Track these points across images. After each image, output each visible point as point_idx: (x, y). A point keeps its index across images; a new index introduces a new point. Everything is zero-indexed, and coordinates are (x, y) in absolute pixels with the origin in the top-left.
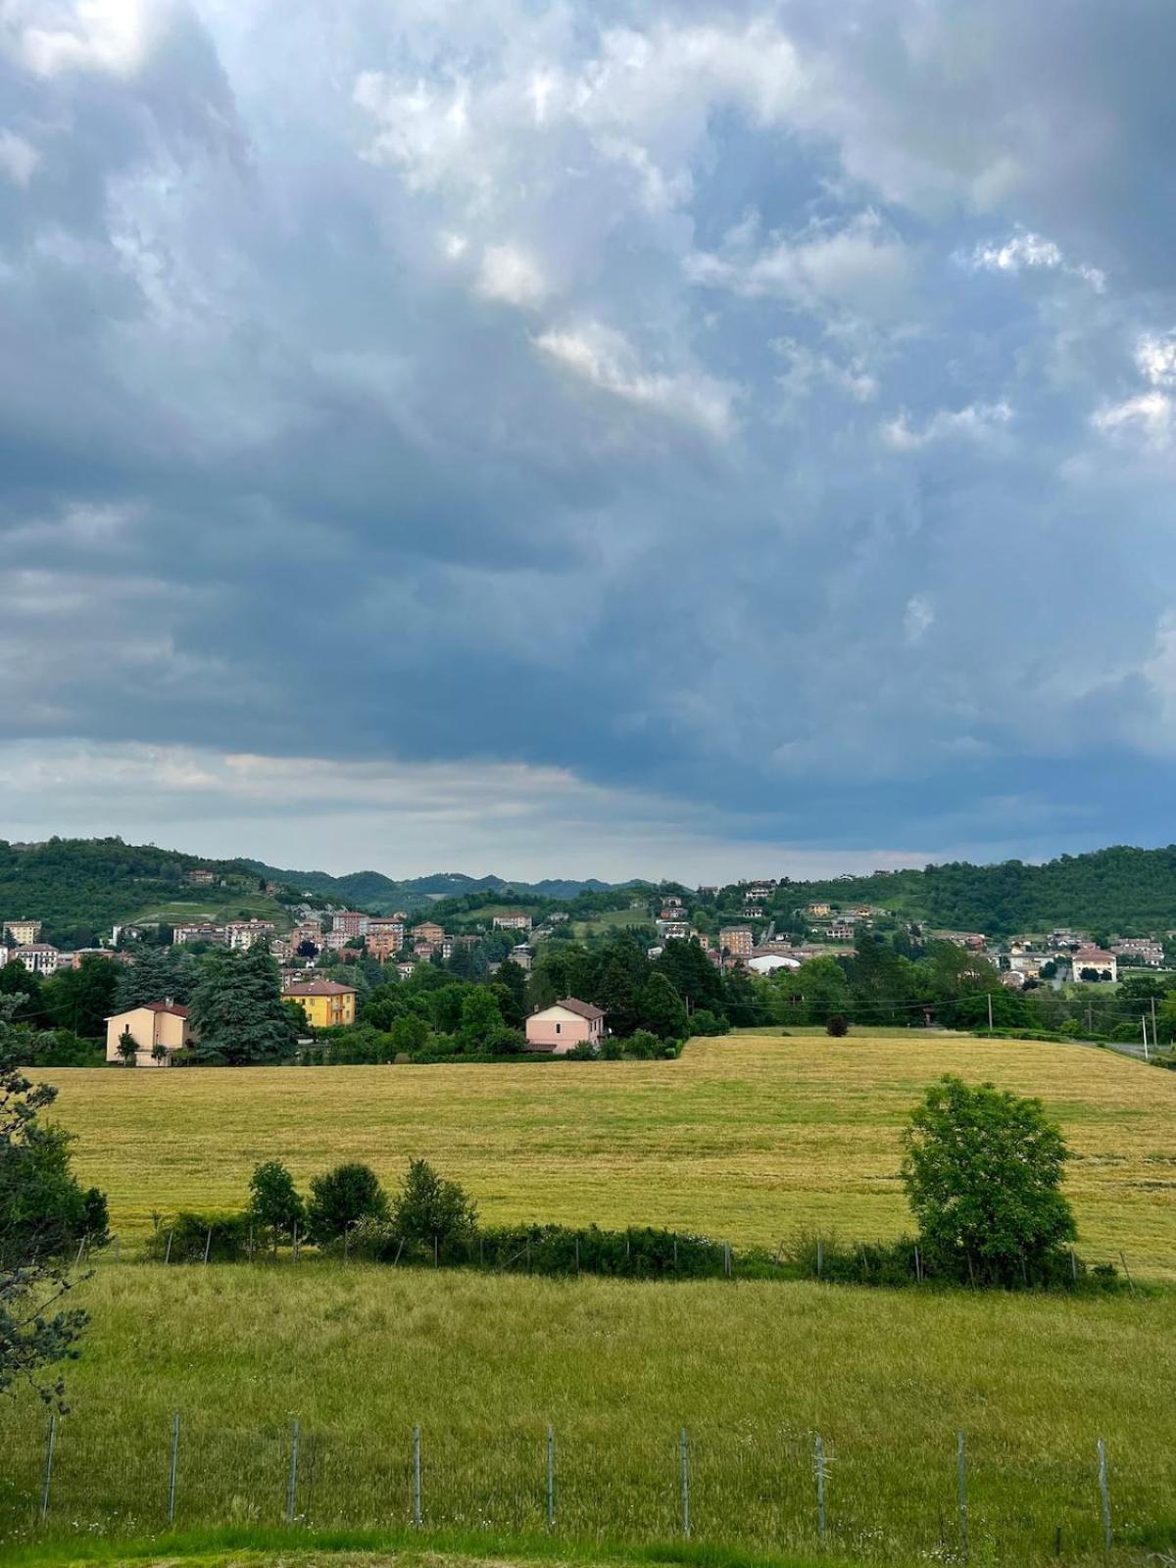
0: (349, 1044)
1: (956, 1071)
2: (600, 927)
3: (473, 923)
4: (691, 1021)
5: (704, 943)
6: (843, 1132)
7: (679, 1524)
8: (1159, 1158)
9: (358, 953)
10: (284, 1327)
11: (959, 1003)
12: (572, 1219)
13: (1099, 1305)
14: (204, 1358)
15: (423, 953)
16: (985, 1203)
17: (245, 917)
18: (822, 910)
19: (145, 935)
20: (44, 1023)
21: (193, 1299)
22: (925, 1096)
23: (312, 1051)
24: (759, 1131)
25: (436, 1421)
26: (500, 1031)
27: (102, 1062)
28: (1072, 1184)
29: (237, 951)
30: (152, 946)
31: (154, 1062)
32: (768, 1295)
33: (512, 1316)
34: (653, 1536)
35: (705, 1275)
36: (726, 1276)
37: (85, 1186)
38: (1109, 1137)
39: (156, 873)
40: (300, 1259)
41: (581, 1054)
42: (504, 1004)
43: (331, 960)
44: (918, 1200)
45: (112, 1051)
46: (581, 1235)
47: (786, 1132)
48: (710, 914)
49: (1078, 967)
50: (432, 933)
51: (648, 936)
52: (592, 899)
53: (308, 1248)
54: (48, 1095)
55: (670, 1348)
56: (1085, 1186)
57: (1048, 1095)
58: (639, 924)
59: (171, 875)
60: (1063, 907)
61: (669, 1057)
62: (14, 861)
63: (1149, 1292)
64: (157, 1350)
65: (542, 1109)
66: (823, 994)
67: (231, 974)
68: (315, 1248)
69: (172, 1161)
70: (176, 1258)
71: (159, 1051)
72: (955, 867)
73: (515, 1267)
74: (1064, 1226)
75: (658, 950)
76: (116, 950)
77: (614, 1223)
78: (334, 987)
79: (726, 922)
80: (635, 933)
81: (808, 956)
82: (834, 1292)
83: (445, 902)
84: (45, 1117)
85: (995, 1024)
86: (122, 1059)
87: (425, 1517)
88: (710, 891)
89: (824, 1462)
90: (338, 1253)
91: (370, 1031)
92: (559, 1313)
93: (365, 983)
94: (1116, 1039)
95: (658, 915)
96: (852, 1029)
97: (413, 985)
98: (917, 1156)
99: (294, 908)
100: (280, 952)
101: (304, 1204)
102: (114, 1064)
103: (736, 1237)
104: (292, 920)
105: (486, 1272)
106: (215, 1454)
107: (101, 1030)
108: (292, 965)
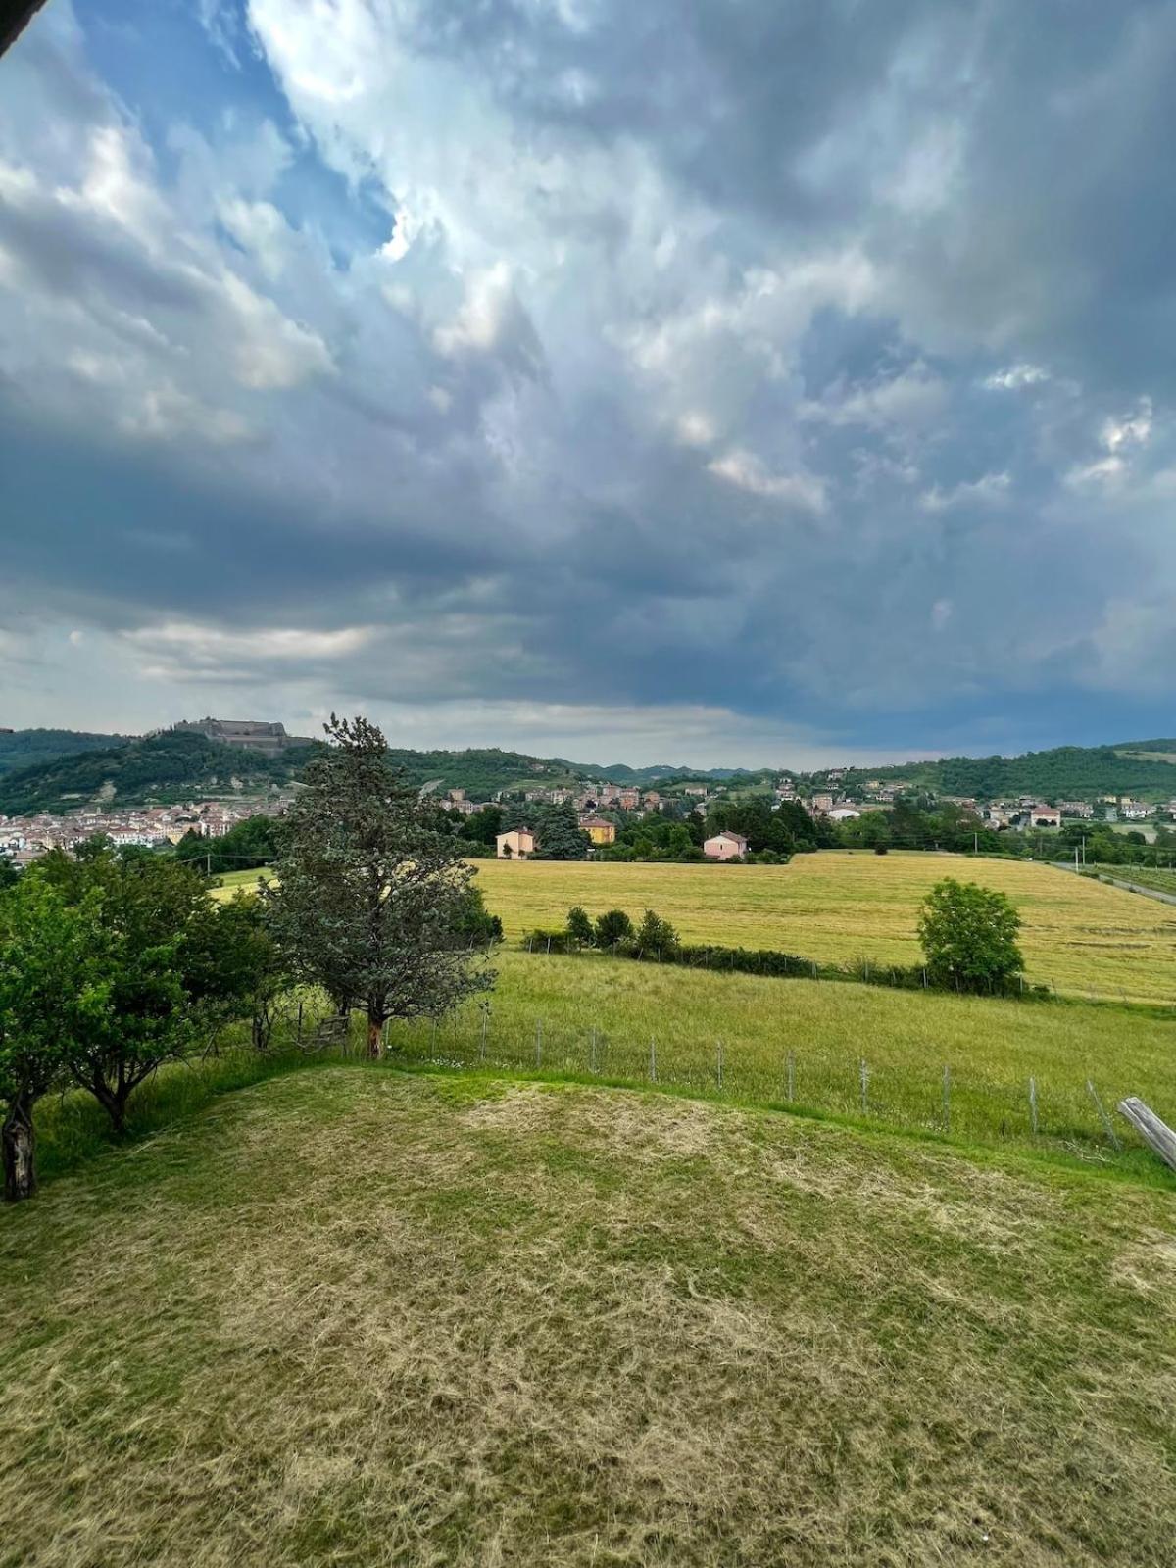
0: (613, 851)
1: (953, 876)
2: (744, 794)
3: (675, 792)
4: (795, 844)
5: (804, 803)
6: (882, 906)
7: (786, 1095)
8: (1081, 929)
9: (615, 806)
10: (586, 987)
11: (957, 838)
12: (730, 944)
13: (1036, 1007)
14: (550, 997)
15: (649, 807)
16: (968, 949)
17: (560, 787)
18: (874, 785)
19: (513, 796)
20: (469, 838)
21: (543, 970)
22: (933, 889)
23: (595, 855)
24: (834, 904)
25: (661, 1035)
26: (690, 847)
27: (495, 857)
28: (1023, 941)
29: (556, 804)
30: (516, 801)
31: (520, 858)
32: (837, 989)
33: (698, 989)
34: (772, 1099)
35: (802, 976)
36: (812, 977)
37: (492, 915)
38: (1050, 915)
39: (516, 766)
40: (593, 954)
41: (734, 860)
42: (692, 834)
43: (602, 810)
44: (926, 944)
45: (500, 852)
46: (734, 952)
47: (849, 905)
48: (808, 787)
49: (1034, 819)
50: (654, 796)
51: (772, 800)
52: (740, 780)
53: (596, 949)
54: (475, 870)
55: (782, 1012)
56: (1032, 942)
57: (1011, 891)
58: (766, 792)
59: (523, 766)
60: (1027, 782)
61: (782, 863)
62: (451, 760)
63: (1069, 1002)
64: (527, 991)
65: (714, 888)
66: (873, 831)
67: (553, 816)
68: (599, 950)
69: (530, 905)
70: (534, 950)
71: (522, 853)
72: (958, 760)
73: (699, 966)
74: (1017, 963)
75: (777, 807)
76: (500, 803)
77: (752, 947)
78: (605, 823)
79: (816, 792)
80: (764, 797)
81: (865, 810)
82: (875, 990)
83: (660, 780)
84: (473, 882)
85: (979, 849)
86: (505, 856)
87: (657, 1077)
88: (808, 774)
89: (866, 1074)
90: (611, 953)
91: (623, 845)
92: (723, 989)
93: (620, 822)
94: (1058, 860)
95: (777, 788)
96: (889, 851)
97: (647, 822)
98: (927, 921)
99: (583, 783)
100: (578, 805)
101: (593, 928)
102: (501, 858)
103: (820, 958)
104: (583, 788)
105: (684, 968)
106: (557, 1039)
107: (495, 842)
108: (584, 811)
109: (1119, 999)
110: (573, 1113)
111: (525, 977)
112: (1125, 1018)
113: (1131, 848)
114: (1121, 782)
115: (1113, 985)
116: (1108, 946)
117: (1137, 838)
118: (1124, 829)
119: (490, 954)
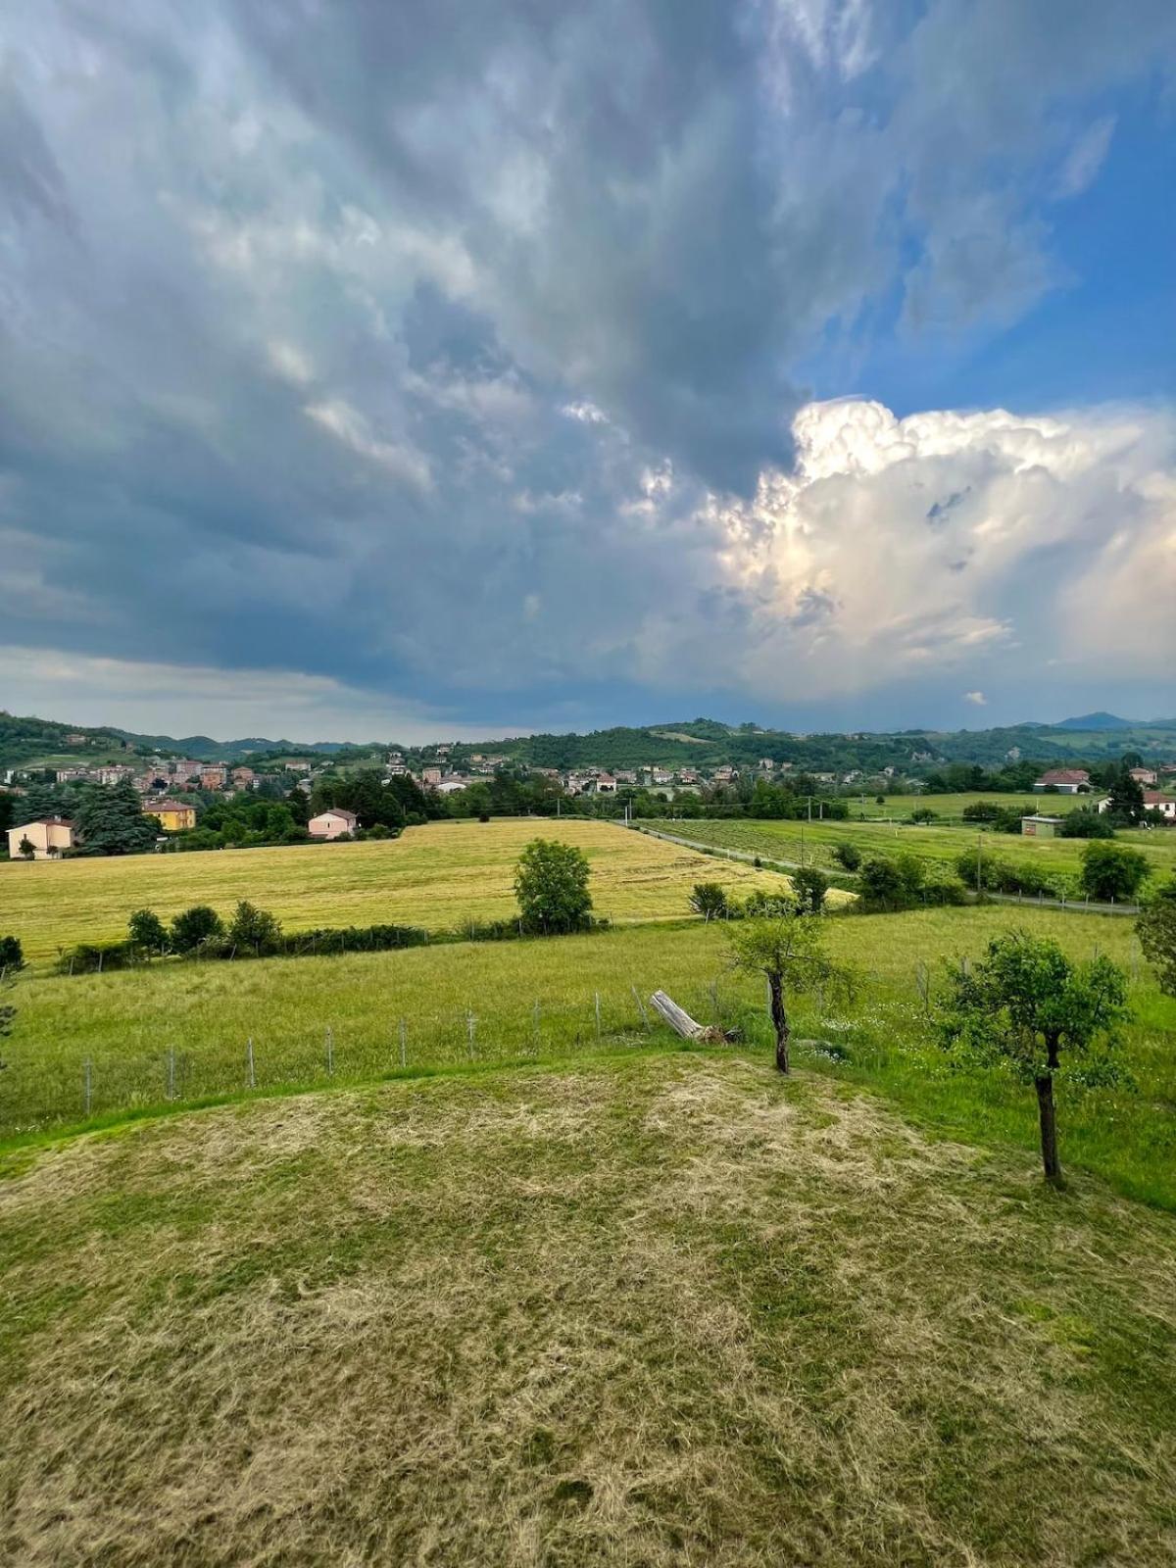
0: (193, 839)
1: (541, 836)
2: (353, 769)
3: (273, 767)
4: (406, 818)
5: (414, 776)
6: (486, 869)
7: (400, 1062)
8: (628, 870)
9: (196, 785)
10: (159, 1002)
11: (544, 804)
12: (339, 925)
13: (600, 937)
14: (106, 1024)
15: (241, 785)
16: (553, 897)
17: (112, 764)
18: (478, 758)
19: (34, 776)
21: (92, 993)
22: (526, 849)
23: (167, 844)
24: (444, 872)
25: (260, 1036)
26: (292, 828)
27: (7, 858)
28: (592, 885)
29: (107, 785)
30: (40, 783)
31: (50, 856)
32: (447, 951)
33: (305, 978)
34: (385, 1070)
35: (414, 945)
36: (424, 944)
38: (609, 862)
39: (39, 735)
40: (167, 963)
41: (344, 838)
42: (294, 813)
43: (176, 791)
44: (522, 898)
45: (14, 849)
46: (345, 933)
47: (455, 872)
48: (417, 761)
49: (599, 785)
50: (246, 773)
51: (382, 774)
52: (348, 754)
53: (173, 956)
55: (395, 983)
56: (597, 885)
57: (583, 845)
58: (376, 767)
59: (51, 737)
60: (594, 756)
61: (394, 837)
63: (622, 928)
64: (68, 1025)
65: (321, 869)
66: (477, 801)
67: (104, 799)
68: (177, 956)
69: (69, 916)
70: (78, 971)
71: (52, 850)
72: (545, 736)
73: (305, 953)
74: (587, 904)
75: (388, 781)
76: (11, 786)
77: (363, 925)
78: (180, 806)
79: (426, 765)
80: (374, 772)
81: (470, 782)
82: (480, 946)
83: (253, 755)
85: (562, 813)
86: (23, 856)
87: (257, 1083)
88: (417, 748)
89: (473, 1022)
90: (194, 957)
91: (208, 831)
92: (332, 974)
93: (202, 803)
94: (614, 818)
95: (388, 762)
96: (491, 818)
97: (235, 804)
98: (522, 878)
99: (148, 758)
100: (139, 785)
101: (168, 932)
102: (16, 859)
103: (430, 925)
104: (147, 766)
105: (289, 957)
106: (117, 1073)
107: (5, 838)
108: (150, 793)
109: (651, 920)
110: (144, 1154)
111: (64, 1008)
112: (655, 934)
113: (658, 805)
114: (654, 755)
115: (648, 910)
116: (646, 881)
117: (662, 797)
118: (654, 792)
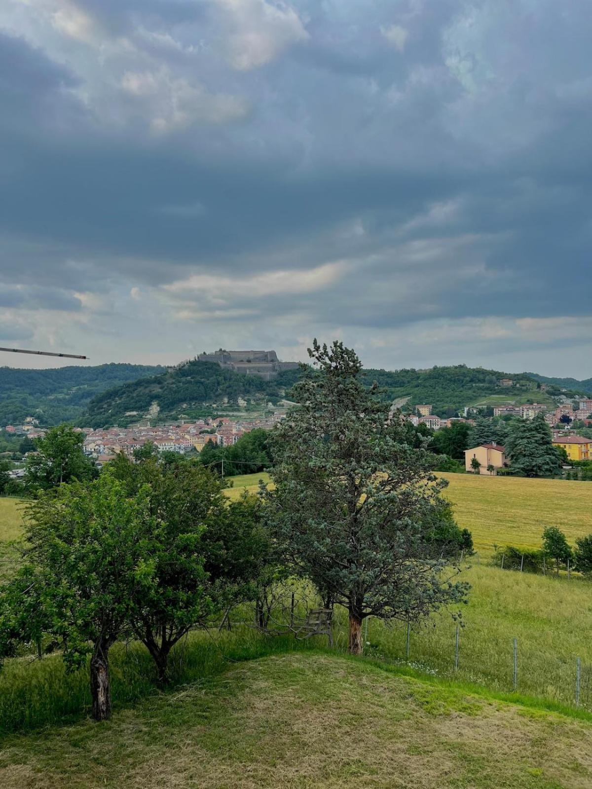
10: (566, 611)
14: (526, 617)
17: (531, 402)
19: (480, 411)
20: (437, 451)
21: (516, 588)
23: (572, 472)
27: (464, 471)
29: (527, 419)
30: (484, 417)
31: (489, 473)
37: (462, 528)
39: (484, 381)
40: (572, 578)
43: (579, 426)
45: (468, 466)
53: (576, 573)
54: (445, 483)
59: (491, 382)
62: (418, 378)
64: (501, 608)
67: (525, 431)
68: (580, 574)
69: (501, 521)
70: (507, 567)
71: (490, 468)
76: (467, 419)
78: (583, 440)
84: (443, 494)
86: (473, 470)
99: (556, 397)
100: (551, 420)
101: (572, 550)
102: (469, 472)
104: (556, 404)
106: (535, 662)
107: (462, 456)
108: (558, 427)
110: (558, 745)
111: (497, 594)
119: (463, 566)
